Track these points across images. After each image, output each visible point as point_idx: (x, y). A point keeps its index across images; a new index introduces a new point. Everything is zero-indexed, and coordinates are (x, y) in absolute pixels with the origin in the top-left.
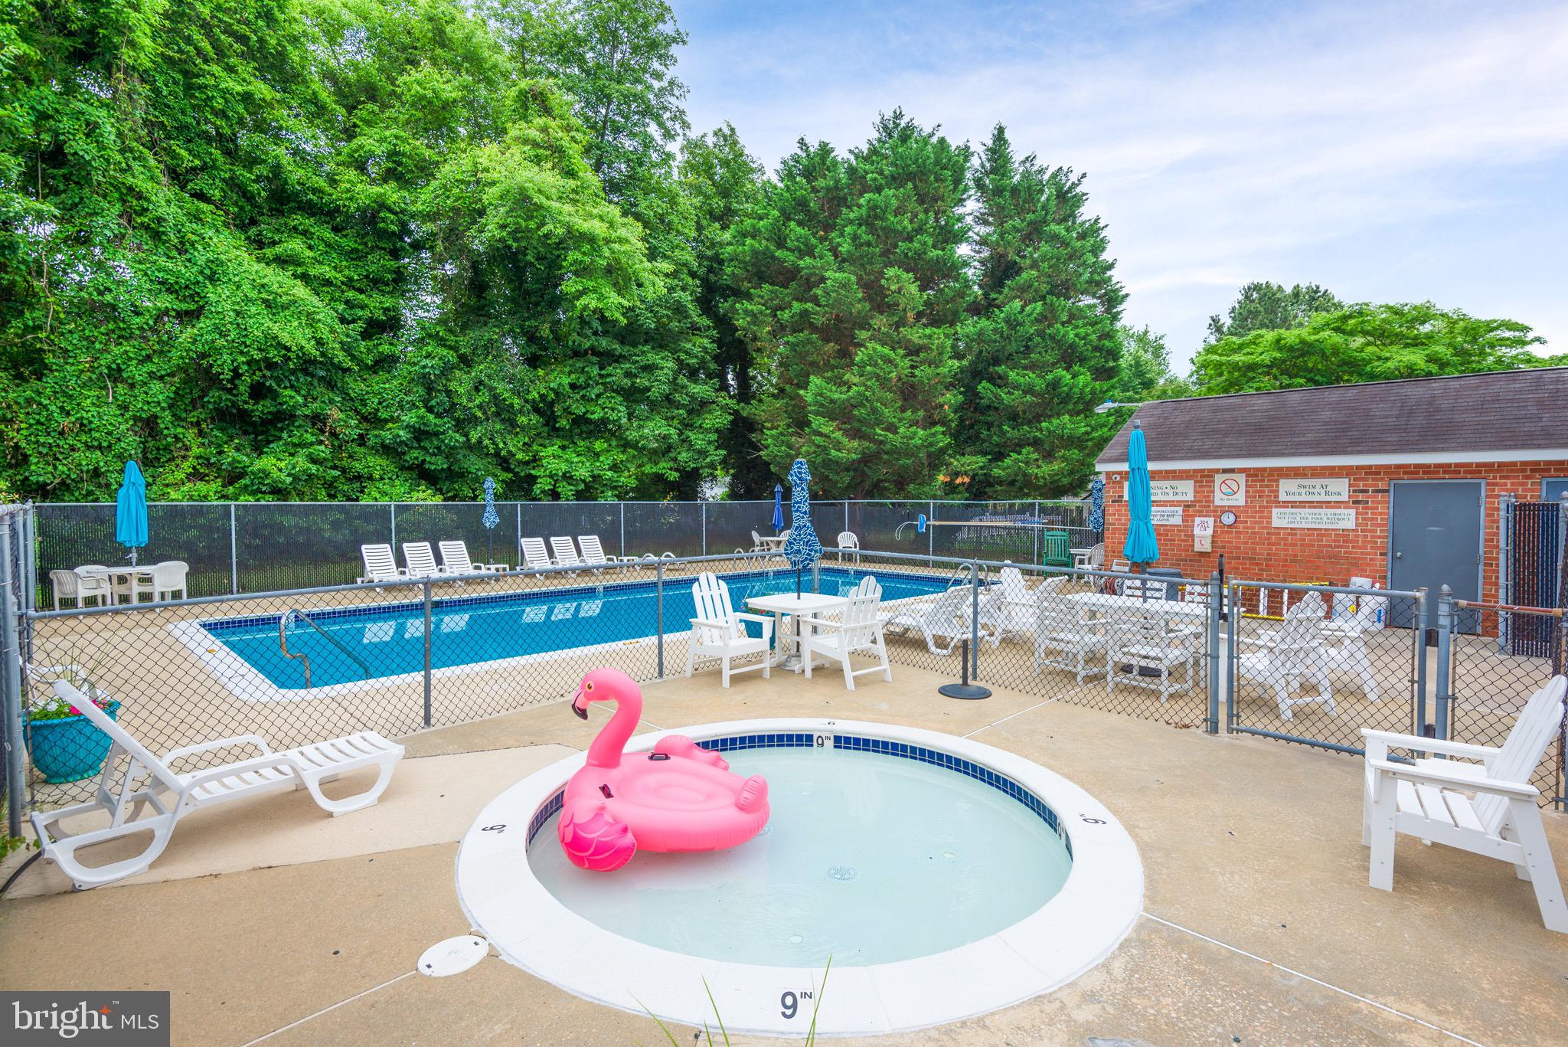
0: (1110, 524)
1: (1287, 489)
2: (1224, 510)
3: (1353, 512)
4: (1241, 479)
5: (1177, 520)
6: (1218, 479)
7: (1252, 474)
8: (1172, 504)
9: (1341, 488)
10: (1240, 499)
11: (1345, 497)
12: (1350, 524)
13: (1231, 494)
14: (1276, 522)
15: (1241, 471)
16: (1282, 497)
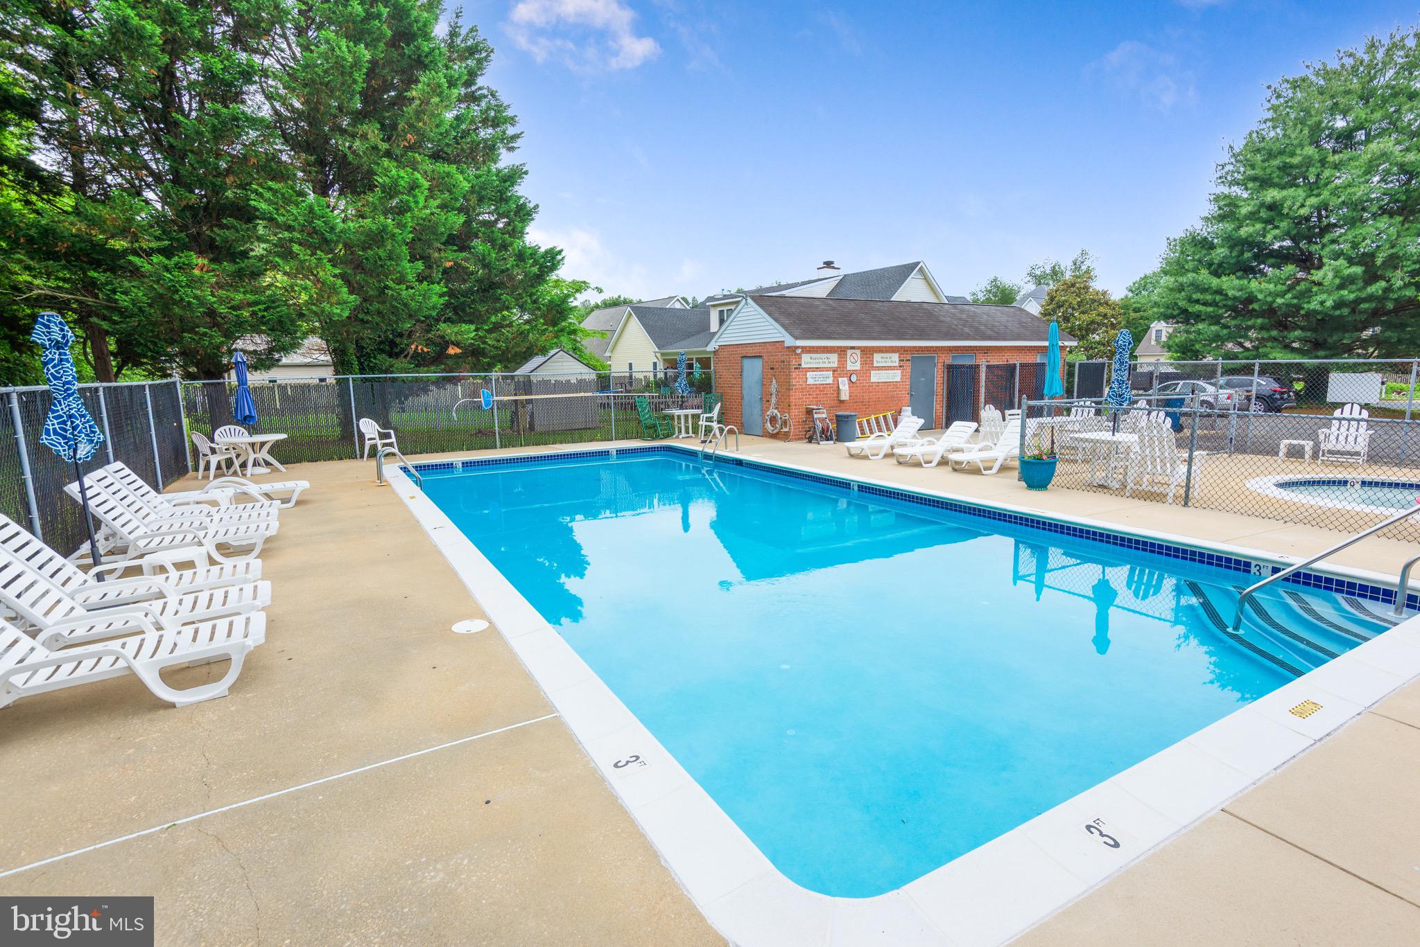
0: (793, 385)
1: (878, 359)
2: (854, 372)
3: (900, 371)
4: (858, 352)
5: (830, 381)
6: (849, 352)
7: (864, 350)
8: (827, 369)
9: (894, 358)
10: (857, 366)
11: (897, 364)
12: (898, 379)
13: (854, 363)
14: (873, 379)
15: (858, 348)
16: (875, 365)
